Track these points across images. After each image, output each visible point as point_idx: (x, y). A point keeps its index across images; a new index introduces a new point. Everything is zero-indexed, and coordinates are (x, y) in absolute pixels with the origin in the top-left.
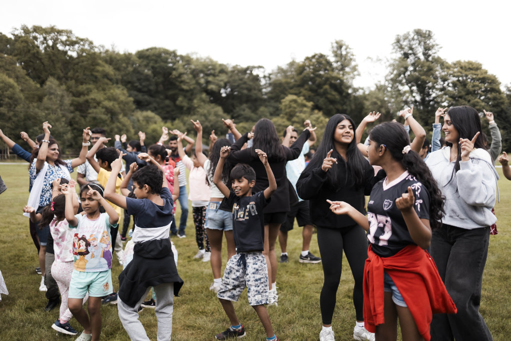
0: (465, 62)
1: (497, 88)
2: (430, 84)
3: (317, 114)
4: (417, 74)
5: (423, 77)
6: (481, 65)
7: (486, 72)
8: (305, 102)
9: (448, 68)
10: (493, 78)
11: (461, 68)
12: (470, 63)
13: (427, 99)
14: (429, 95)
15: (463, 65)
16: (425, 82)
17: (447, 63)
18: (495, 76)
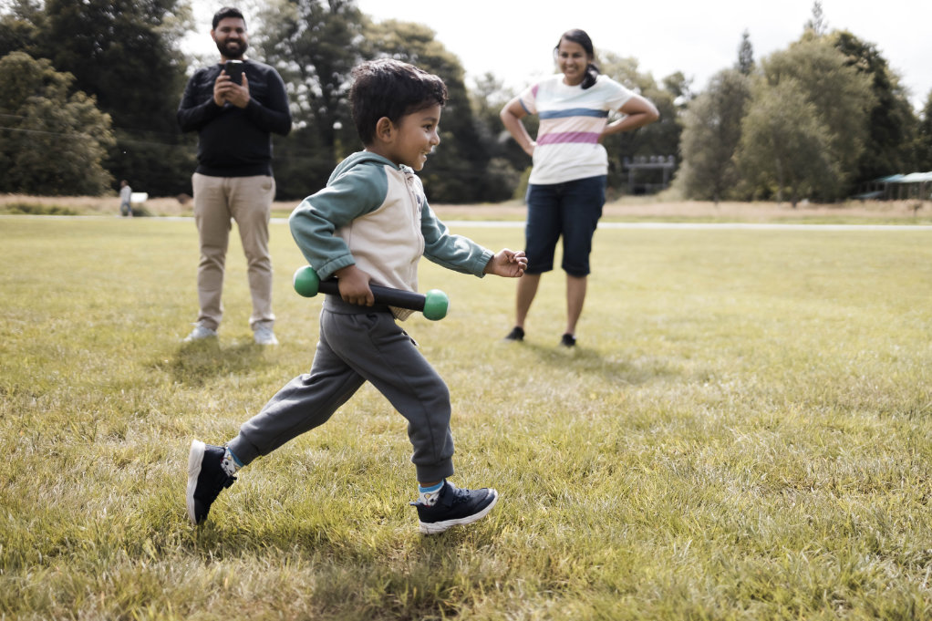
0: (404, 24)
1: (458, 78)
2: (339, 62)
3: (83, 102)
4: (315, 39)
5: (324, 44)
6: (433, 33)
7: (441, 48)
8: (50, 71)
9: (374, 31)
10: (452, 61)
11: (399, 33)
12: (413, 26)
13: (335, 92)
14: (337, 84)
15: (401, 28)
16: (330, 56)
17: (370, 22)
18: (455, 57)
